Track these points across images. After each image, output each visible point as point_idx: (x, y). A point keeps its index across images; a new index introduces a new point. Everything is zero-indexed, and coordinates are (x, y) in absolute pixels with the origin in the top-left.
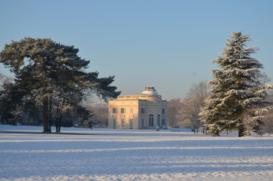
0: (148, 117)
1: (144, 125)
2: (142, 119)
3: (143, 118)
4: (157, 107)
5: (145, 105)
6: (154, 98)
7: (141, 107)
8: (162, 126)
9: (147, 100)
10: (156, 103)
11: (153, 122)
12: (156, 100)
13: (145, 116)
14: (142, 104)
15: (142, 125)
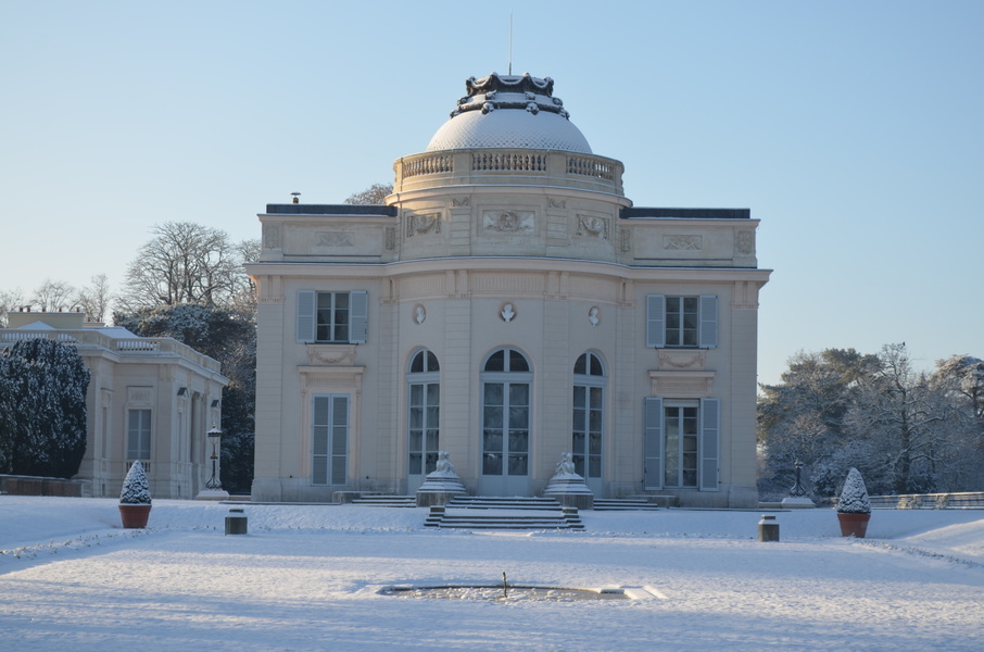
0: (401, 379)
1: (356, 466)
2: (321, 403)
3: (331, 391)
4: (469, 271)
5: (364, 259)
6: (445, 176)
7: (300, 277)
8: (555, 478)
9: (398, 206)
10: (466, 234)
11: (438, 432)
12: (467, 201)
13: (360, 370)
14: (315, 250)
15: (319, 464)
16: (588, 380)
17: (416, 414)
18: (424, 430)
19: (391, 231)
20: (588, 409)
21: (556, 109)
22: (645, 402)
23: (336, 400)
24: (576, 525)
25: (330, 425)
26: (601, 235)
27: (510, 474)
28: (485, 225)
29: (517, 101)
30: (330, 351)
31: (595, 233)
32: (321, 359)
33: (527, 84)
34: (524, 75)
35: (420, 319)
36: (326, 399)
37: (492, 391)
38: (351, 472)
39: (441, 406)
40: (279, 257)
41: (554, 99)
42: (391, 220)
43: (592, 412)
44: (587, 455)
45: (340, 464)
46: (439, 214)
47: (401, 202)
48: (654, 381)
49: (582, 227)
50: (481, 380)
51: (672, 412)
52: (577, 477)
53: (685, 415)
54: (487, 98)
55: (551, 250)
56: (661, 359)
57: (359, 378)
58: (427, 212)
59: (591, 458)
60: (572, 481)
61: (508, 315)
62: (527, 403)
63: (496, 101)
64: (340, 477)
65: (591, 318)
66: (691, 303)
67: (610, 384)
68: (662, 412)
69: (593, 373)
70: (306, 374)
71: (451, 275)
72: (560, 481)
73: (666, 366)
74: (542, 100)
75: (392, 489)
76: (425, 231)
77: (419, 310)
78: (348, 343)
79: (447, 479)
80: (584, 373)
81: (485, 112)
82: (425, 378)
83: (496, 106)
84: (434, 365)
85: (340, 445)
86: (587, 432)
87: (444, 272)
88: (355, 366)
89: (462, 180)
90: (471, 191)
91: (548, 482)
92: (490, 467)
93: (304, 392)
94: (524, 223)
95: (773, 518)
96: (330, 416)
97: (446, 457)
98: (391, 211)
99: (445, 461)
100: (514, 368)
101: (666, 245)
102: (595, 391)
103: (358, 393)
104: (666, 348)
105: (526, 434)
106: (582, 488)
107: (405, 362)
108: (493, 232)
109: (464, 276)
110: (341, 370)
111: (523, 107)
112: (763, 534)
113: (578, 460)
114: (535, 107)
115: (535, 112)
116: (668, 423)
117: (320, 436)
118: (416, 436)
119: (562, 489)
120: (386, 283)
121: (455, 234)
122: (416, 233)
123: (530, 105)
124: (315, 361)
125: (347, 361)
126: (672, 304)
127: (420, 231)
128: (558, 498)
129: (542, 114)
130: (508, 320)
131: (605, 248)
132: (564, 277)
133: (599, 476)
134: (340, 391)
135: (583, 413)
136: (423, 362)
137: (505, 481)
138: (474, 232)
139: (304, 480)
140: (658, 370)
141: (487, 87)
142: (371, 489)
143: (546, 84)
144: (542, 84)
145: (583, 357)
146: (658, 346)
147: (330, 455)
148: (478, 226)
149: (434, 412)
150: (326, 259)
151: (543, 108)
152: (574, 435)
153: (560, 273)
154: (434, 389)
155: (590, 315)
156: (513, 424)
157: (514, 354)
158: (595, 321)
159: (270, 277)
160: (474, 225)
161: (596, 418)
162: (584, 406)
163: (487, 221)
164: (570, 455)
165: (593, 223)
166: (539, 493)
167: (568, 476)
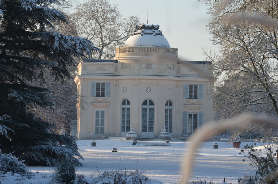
0: (120, 107)
1: (107, 129)
2: (97, 113)
3: (100, 109)
4: (138, 79)
5: (109, 74)
6: (132, 53)
7: (92, 79)
8: (161, 133)
9: (118, 60)
10: (138, 69)
11: (130, 121)
12: (138, 60)
13: (108, 104)
14: (96, 72)
15: (97, 129)
16: (169, 107)
17: (123, 116)
18: (126, 120)
19: (116, 67)
20: (169, 115)
21: (160, 34)
22: (183, 113)
23: (101, 112)
24: (169, 145)
25: (100, 118)
26: (172, 69)
27: (149, 132)
28: (143, 67)
29: (150, 32)
30: (100, 99)
31: (171, 69)
32: (97, 101)
33: (153, 27)
34: (152, 25)
35: (125, 91)
36: (99, 111)
37: (145, 110)
38: (105, 131)
39: (131, 114)
40: (86, 74)
41: (160, 31)
42: (116, 64)
43: (170, 116)
44: (168, 127)
45: (102, 129)
46: (130, 64)
47: (119, 60)
48: (186, 107)
49: (168, 67)
50: (141, 107)
51: (190, 115)
52: (167, 133)
53: (194, 116)
54: (142, 31)
55: (160, 74)
56: (188, 102)
57: (108, 106)
58: (127, 63)
59: (169, 128)
60: (165, 134)
61: (148, 91)
62: (153, 113)
63: (144, 32)
64: (102, 132)
65: (170, 91)
66: (196, 87)
67: (174, 108)
68: (188, 115)
69: (170, 105)
70: (93, 105)
71: (134, 80)
72: (162, 134)
73: (189, 103)
74: (157, 32)
75: (117, 136)
76: (126, 68)
77: (125, 89)
78: (105, 97)
79: (134, 133)
80: (168, 105)
81: (142, 35)
82: (126, 106)
83: (144, 34)
84: (129, 103)
85: (103, 124)
86: (168, 121)
87: (132, 79)
88: (107, 103)
89: (137, 55)
90: (139, 58)
91: (159, 134)
92: (144, 130)
93: (93, 110)
94: (153, 67)
95: (217, 143)
96: (100, 116)
97: (133, 127)
98: (116, 61)
99: (133, 128)
100: (150, 104)
101: (189, 71)
102: (171, 110)
103: (107, 110)
104: (189, 98)
105: (153, 121)
106: (168, 136)
107: (120, 102)
108: (145, 69)
109: (137, 80)
110: (103, 104)
111: (152, 34)
112: (214, 147)
113: (166, 128)
114: (155, 34)
115: (155, 36)
116: (189, 118)
117: (97, 121)
118: (123, 122)
119: (163, 136)
120: (115, 81)
121: (135, 69)
122: (124, 68)
123: (154, 33)
124: (96, 101)
125: (104, 101)
126: (191, 87)
127: (125, 68)
128: (162, 138)
129: (157, 35)
130: (149, 92)
131: (173, 72)
132: (163, 81)
133: (171, 132)
134: (102, 109)
135: (167, 116)
136: (126, 102)
137: (148, 133)
138: (140, 69)
139: (93, 133)
140: (187, 104)
141: (142, 28)
142: (111, 135)
143: (157, 27)
144: (156, 27)
145: (168, 101)
146: (187, 98)
147: (100, 127)
148: (141, 67)
149: (129, 116)
150: (99, 74)
151: (157, 34)
152: (165, 121)
153: (162, 80)
154: (129, 109)
155: (170, 90)
156: (149, 119)
157: (150, 101)
158: (171, 92)
159: (84, 79)
160: (140, 67)
161: (171, 117)
162: (168, 114)
163: (143, 66)
164: (165, 127)
165: (170, 66)
166: (157, 137)
167: (164, 133)
